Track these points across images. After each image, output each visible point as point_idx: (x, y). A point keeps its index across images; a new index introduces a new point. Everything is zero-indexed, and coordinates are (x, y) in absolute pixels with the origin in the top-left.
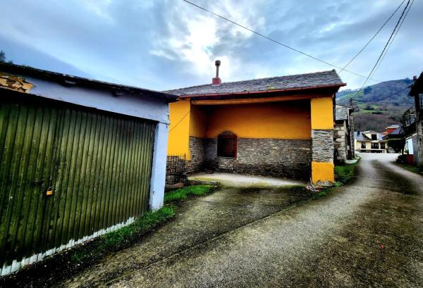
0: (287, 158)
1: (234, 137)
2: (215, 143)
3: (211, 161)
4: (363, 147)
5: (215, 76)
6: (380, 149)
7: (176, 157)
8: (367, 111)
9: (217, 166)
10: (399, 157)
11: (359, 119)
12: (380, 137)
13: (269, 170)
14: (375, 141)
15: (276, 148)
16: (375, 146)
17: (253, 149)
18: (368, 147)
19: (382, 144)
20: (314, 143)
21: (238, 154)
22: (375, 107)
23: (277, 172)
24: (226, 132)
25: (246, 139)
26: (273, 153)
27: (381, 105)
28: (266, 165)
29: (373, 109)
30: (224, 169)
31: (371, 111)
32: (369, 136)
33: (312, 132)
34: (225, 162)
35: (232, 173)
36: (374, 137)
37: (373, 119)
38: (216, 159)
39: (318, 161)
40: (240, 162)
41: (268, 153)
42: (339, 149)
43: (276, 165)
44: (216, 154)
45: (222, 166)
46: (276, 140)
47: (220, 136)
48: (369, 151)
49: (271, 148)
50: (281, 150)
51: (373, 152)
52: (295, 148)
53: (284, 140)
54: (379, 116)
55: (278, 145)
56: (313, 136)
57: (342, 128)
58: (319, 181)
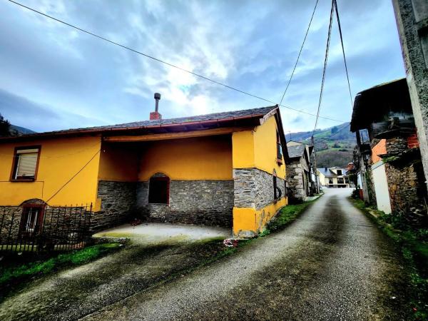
0: (219, 203)
1: (167, 179)
2: (147, 188)
3: (143, 208)
4: (331, 182)
5: (154, 111)
6: (345, 184)
7: (82, 208)
8: (334, 149)
9: (149, 215)
10: (354, 192)
11: (328, 156)
12: (344, 172)
13: (202, 217)
14: (340, 177)
15: (209, 191)
16: (340, 181)
17: (185, 193)
18: (335, 182)
19: (346, 178)
20: (236, 185)
21: (170, 199)
22: (341, 145)
23: (210, 219)
24: (158, 173)
25: (179, 181)
26: (205, 196)
27: (346, 143)
28: (199, 212)
29: (339, 147)
30: (155, 218)
31: (339, 149)
32: (335, 172)
33: (234, 171)
34: (157, 210)
35: (164, 222)
36: (339, 173)
37: (340, 156)
38: (147, 206)
39: (240, 206)
40: (173, 209)
41: (200, 197)
42: (297, 187)
43: (208, 211)
44: (147, 200)
45: (154, 214)
46: (209, 182)
47: (152, 179)
48: (335, 186)
49: (203, 192)
50: (214, 193)
51: (339, 186)
52: (227, 191)
53: (217, 182)
54: (345, 152)
55: (211, 188)
56: (234, 176)
57: (299, 165)
58: (241, 231)
